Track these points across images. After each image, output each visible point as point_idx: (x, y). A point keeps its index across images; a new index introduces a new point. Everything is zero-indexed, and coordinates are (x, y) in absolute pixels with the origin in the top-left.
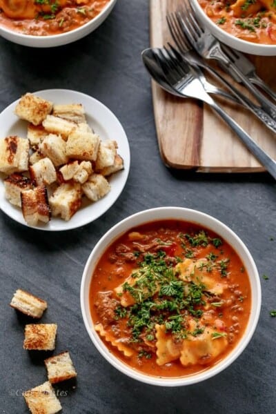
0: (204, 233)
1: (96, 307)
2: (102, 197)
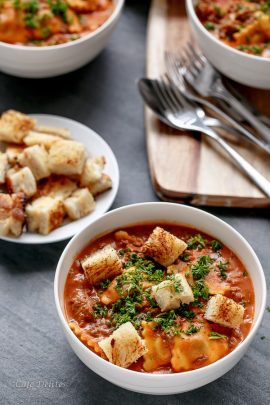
0: (200, 237)
1: (72, 303)
2: (85, 214)
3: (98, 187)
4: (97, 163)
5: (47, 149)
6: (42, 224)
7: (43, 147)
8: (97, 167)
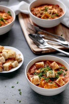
2: (16, 66)
3: (19, 61)
4: (19, 55)
5: (7, 52)
6: (7, 69)
7: (6, 52)
8: (19, 56)
